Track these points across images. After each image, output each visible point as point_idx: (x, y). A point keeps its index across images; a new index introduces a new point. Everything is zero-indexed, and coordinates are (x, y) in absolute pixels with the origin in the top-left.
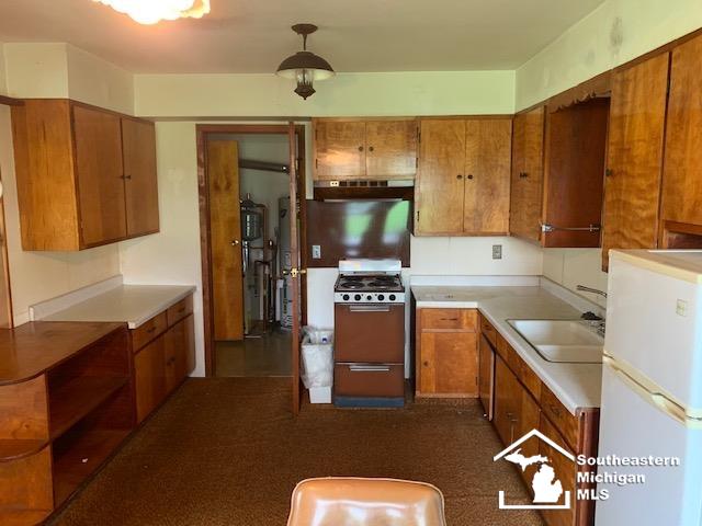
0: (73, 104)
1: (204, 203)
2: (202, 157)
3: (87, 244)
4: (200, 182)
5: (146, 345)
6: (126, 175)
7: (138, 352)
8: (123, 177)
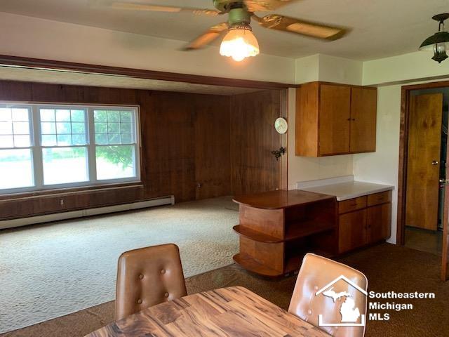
0: (320, 83)
1: (403, 134)
2: (404, 106)
3: (322, 154)
4: (401, 121)
5: (348, 212)
6: (352, 118)
7: (341, 214)
8: (349, 120)
